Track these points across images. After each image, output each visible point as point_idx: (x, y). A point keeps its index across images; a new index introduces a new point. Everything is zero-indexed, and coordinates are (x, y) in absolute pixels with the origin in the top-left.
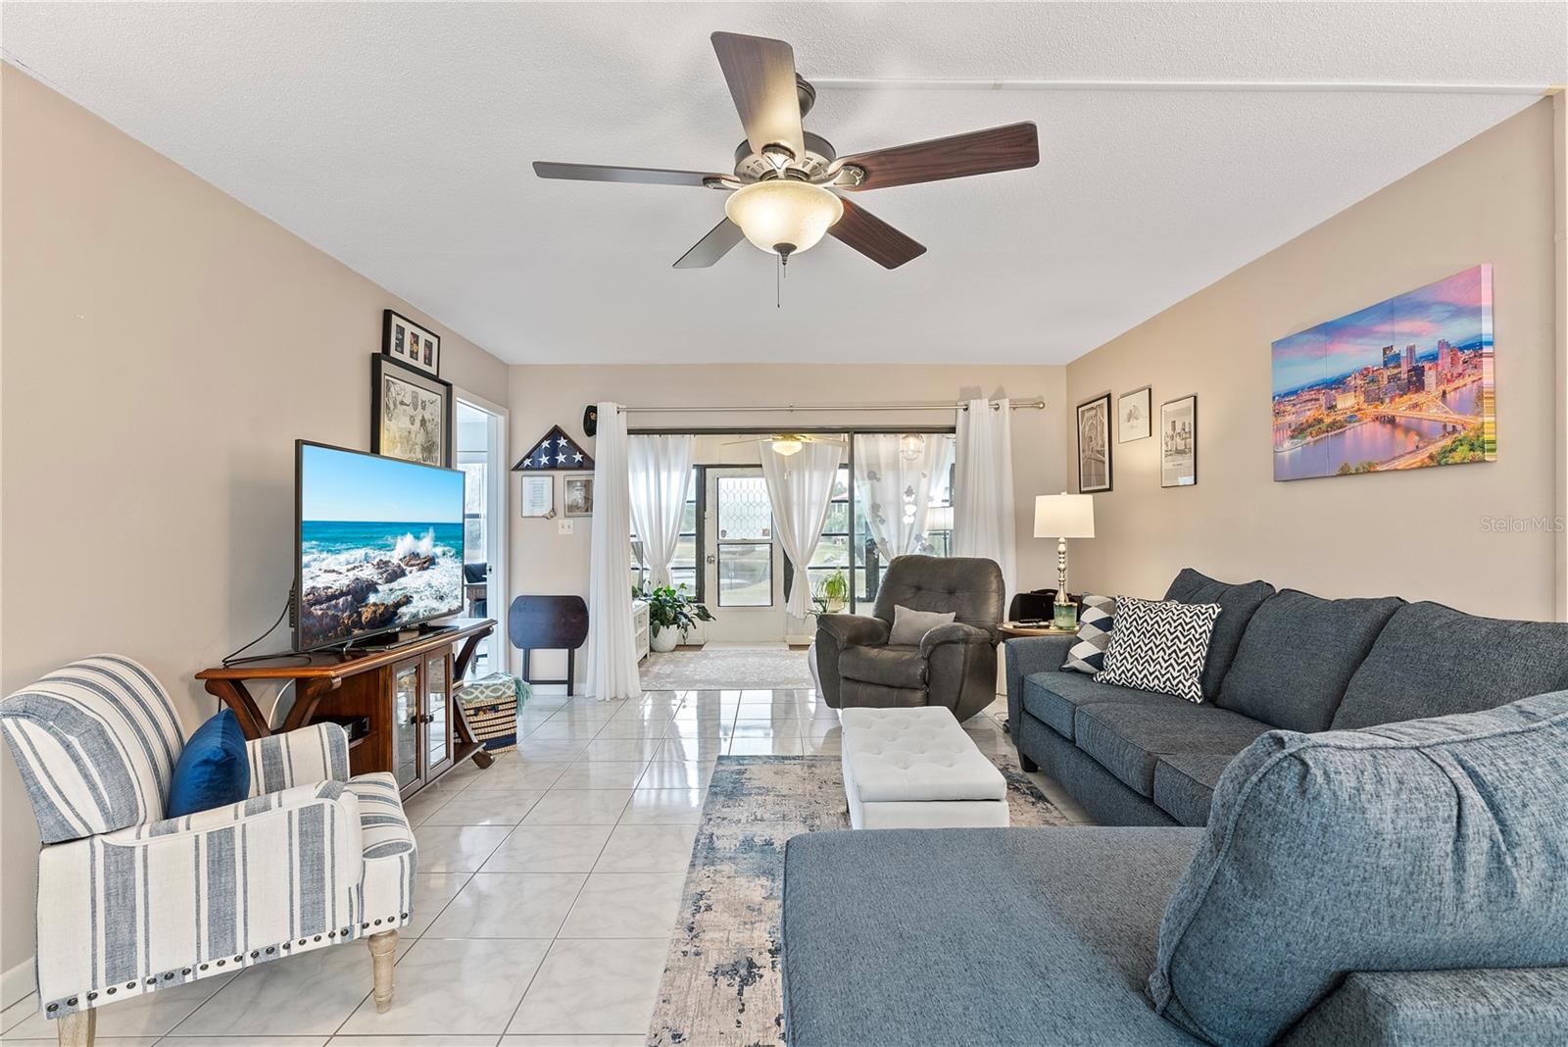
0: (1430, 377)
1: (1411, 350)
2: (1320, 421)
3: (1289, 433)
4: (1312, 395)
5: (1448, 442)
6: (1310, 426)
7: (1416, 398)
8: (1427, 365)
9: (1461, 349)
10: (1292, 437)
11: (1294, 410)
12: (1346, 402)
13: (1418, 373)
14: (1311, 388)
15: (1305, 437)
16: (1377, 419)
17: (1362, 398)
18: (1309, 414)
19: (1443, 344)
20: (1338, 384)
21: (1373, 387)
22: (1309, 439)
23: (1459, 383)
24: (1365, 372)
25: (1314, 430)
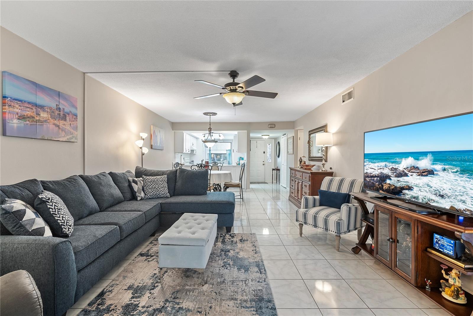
0: (68, 118)
1: (64, 109)
2: (33, 117)
3: (17, 116)
4: (30, 106)
5: (71, 136)
6: (29, 118)
7: (64, 122)
8: (67, 115)
9: (74, 115)
10: (19, 119)
11: (20, 108)
12: (44, 115)
13: (65, 116)
14: (29, 103)
15: (26, 121)
16: (54, 124)
17: (50, 116)
18: (28, 113)
19: (70, 112)
20: (42, 107)
21: (53, 114)
22: (28, 122)
23: (73, 123)
24: (51, 108)
25: (31, 120)
